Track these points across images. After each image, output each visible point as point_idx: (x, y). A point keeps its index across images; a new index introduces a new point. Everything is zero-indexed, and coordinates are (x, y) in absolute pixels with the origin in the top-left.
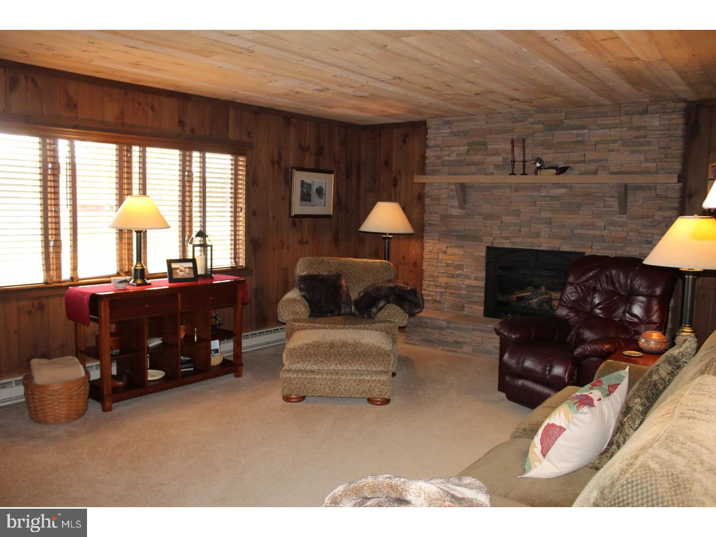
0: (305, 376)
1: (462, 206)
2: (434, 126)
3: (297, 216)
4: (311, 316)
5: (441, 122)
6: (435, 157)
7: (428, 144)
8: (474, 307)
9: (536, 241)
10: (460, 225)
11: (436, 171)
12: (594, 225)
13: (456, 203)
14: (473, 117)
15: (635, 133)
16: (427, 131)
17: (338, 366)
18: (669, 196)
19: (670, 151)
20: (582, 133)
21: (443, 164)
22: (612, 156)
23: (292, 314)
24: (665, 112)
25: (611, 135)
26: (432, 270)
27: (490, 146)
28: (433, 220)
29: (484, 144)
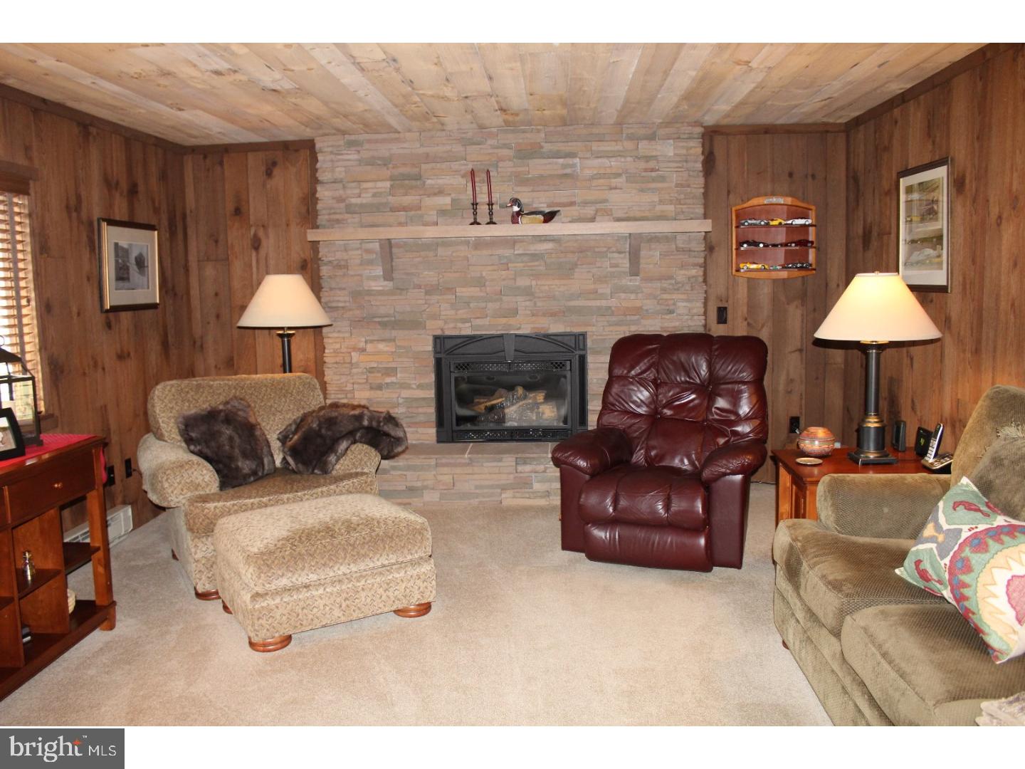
0: (295, 597)
1: (388, 276)
2: (330, 149)
3: (115, 309)
4: (223, 486)
5: (341, 143)
6: (334, 198)
7: (319, 179)
8: (420, 430)
9: (512, 321)
10: (384, 305)
11: (338, 221)
12: (597, 292)
13: (379, 271)
14: (397, 135)
15: (642, 165)
16: (317, 158)
17: (352, 565)
18: (693, 249)
19: (689, 190)
20: (571, 163)
21: (350, 209)
22: (614, 197)
23: (188, 489)
24: (679, 138)
25: (611, 167)
26: (342, 381)
27: (429, 182)
28: (338, 301)
29: (418, 177)
